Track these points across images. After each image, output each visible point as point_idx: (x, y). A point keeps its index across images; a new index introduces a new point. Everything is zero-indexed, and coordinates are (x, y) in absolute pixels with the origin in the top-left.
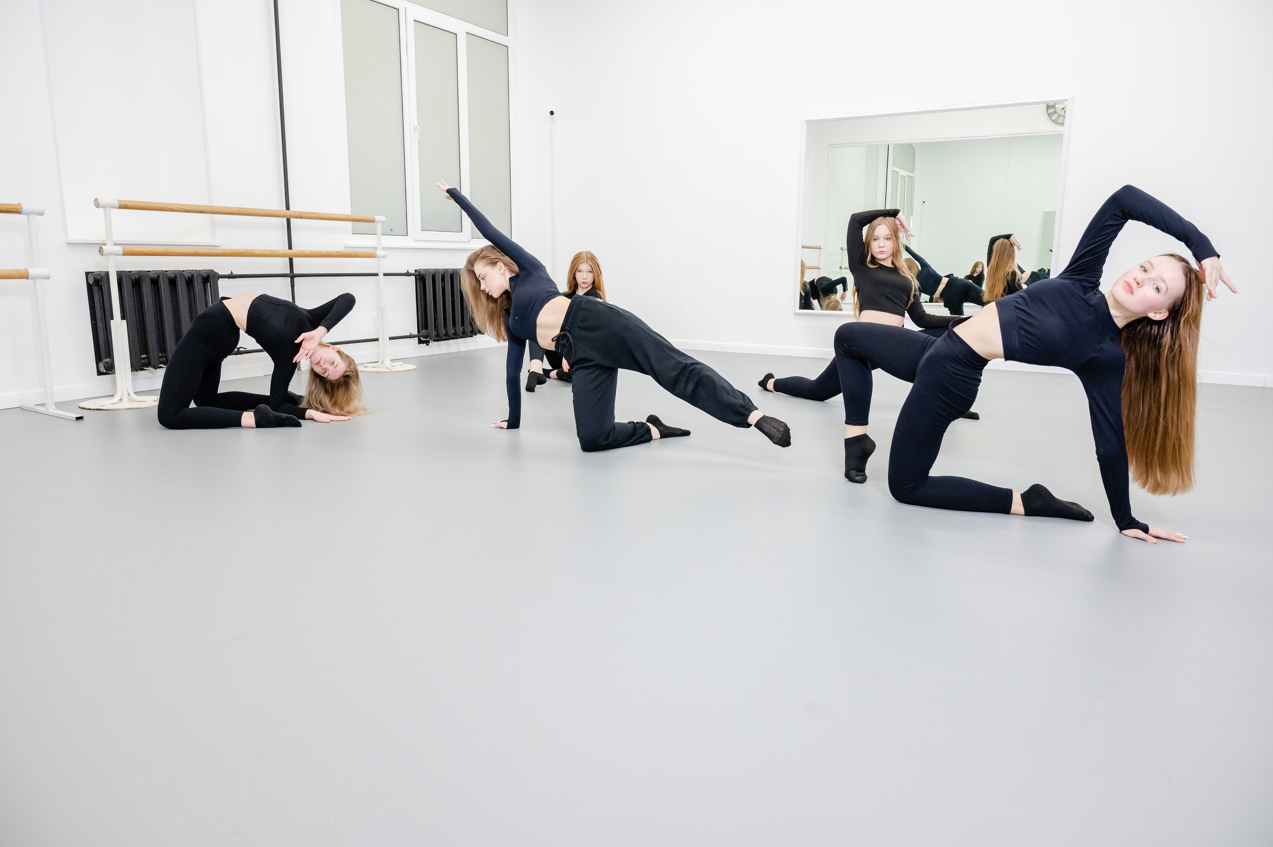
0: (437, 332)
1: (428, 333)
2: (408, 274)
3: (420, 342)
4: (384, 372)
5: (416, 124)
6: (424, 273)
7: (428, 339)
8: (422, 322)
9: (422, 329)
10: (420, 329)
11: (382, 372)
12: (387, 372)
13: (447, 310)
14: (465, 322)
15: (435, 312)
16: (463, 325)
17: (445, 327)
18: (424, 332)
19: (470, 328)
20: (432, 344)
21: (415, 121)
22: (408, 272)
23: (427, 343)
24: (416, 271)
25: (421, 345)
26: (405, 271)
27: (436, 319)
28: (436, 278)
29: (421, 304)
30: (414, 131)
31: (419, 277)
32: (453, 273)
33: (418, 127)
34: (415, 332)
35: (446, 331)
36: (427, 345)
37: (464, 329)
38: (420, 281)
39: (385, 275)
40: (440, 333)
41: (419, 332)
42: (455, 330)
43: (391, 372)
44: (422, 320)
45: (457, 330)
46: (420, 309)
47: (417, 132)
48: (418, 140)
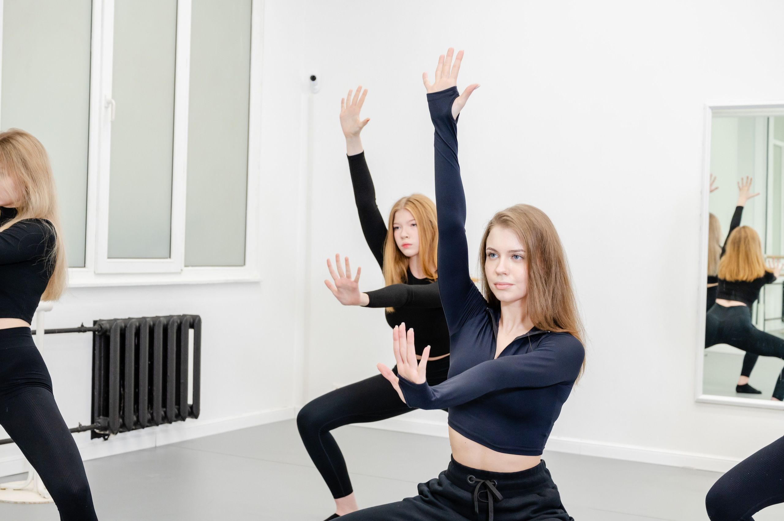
0: (123, 420)
1: (109, 423)
2: (82, 330)
3: (94, 435)
4: (35, 503)
5: (109, 97)
6: (108, 326)
7: (107, 432)
8: (99, 405)
9: (99, 416)
10: (96, 414)
11: (30, 503)
12: (39, 503)
13: (141, 383)
14: (168, 402)
15: (122, 385)
16: (164, 405)
17: (137, 411)
18: (101, 420)
19: (175, 411)
20: (112, 437)
21: (108, 93)
22: (82, 326)
23: (105, 437)
24: (95, 322)
25: (96, 440)
26: (77, 325)
27: (122, 397)
28: (127, 334)
29: (100, 375)
30: (107, 108)
31: (100, 334)
32: (154, 325)
33: (114, 102)
34: (87, 422)
35: (138, 417)
36: (106, 439)
37: (165, 412)
38: (100, 338)
39: (47, 332)
40: (127, 421)
41: (93, 421)
42: (152, 414)
43: (45, 503)
44: (100, 401)
45: (155, 415)
46: (97, 382)
47: (110, 109)
48: (112, 122)
